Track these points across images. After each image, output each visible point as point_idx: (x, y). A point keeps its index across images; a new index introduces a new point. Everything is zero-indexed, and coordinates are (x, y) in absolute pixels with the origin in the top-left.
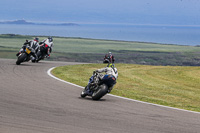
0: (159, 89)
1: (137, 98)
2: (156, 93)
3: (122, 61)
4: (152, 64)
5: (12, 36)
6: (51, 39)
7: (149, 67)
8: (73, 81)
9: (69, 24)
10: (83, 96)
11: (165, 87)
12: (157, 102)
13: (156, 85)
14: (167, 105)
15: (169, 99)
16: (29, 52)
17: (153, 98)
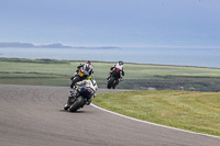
0: (210, 118)
1: (185, 128)
2: (207, 122)
3: (168, 87)
4: (202, 91)
5: (47, 61)
7: (198, 94)
8: (115, 110)
10: (66, 109)
12: (207, 131)
13: (207, 113)
17: (204, 128)
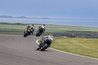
0: (91, 50)
1: (80, 54)
2: (89, 52)
4: (88, 38)
5: (19, 24)
6: (44, 25)
7: (86, 39)
9: (47, 18)
10: (38, 49)
11: (94, 49)
12: (90, 56)
13: (90, 48)
14: (95, 57)
15: (96, 55)
16: (29, 31)
17: (88, 54)
